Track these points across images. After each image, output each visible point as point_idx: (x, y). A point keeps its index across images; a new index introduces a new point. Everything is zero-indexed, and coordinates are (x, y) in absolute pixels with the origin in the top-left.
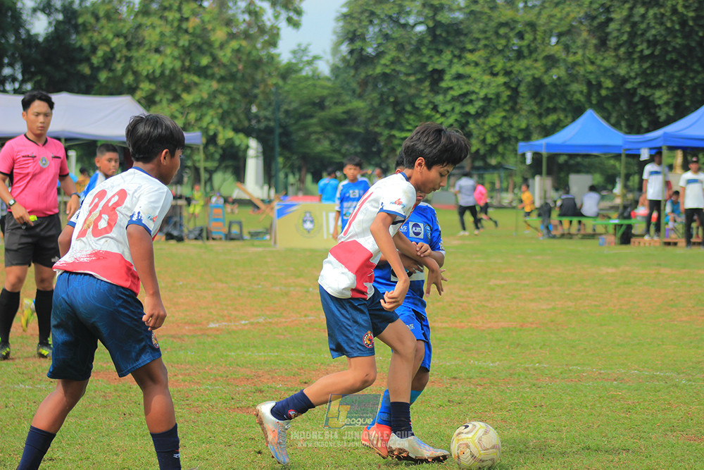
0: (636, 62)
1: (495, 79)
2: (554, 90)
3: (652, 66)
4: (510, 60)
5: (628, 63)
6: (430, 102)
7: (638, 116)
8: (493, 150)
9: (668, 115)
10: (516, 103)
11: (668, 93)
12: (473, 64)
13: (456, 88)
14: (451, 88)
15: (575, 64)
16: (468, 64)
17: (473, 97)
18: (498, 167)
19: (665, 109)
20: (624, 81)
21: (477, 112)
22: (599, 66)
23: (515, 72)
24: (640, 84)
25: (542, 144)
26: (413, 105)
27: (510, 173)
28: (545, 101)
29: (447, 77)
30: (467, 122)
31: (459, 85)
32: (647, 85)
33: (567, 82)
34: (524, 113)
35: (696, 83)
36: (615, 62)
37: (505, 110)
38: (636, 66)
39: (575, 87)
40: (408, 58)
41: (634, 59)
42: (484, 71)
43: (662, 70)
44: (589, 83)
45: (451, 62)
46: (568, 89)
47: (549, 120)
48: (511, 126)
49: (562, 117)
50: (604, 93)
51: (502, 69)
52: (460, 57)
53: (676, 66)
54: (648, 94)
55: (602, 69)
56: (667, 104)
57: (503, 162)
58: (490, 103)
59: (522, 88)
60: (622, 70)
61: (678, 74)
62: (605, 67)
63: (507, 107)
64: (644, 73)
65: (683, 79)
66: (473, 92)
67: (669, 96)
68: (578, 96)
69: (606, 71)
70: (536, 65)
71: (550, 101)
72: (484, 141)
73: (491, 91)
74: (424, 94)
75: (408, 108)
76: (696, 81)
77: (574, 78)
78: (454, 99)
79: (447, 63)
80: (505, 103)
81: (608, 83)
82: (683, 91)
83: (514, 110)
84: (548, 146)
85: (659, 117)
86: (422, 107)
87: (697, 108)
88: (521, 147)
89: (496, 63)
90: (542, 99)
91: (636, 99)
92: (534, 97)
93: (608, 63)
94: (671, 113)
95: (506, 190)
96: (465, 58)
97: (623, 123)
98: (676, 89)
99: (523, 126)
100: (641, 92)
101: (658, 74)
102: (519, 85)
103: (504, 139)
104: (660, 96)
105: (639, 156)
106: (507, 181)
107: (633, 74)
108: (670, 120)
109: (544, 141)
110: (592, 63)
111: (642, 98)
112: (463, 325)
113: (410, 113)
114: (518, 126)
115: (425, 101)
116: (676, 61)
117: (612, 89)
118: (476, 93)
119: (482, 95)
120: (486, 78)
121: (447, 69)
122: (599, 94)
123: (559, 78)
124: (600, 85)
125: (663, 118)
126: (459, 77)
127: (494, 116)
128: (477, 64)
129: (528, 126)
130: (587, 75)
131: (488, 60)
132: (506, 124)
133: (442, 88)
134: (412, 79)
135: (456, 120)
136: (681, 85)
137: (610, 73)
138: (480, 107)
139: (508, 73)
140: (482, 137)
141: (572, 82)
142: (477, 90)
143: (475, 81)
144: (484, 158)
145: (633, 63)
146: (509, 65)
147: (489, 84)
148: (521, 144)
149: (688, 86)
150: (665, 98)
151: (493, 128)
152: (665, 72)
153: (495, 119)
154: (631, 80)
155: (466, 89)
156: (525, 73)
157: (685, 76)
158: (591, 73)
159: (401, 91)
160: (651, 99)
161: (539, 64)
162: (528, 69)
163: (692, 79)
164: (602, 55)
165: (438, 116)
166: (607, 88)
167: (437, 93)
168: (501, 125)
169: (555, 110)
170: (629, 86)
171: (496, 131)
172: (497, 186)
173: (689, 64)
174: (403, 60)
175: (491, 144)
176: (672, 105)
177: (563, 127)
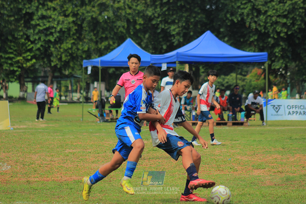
0: (158, 7)
1: (68, 19)
2: (105, 26)
3: (169, 9)
4: (76, 6)
5: (153, 8)
6: (24, 34)
7: (160, 42)
8: (66, 65)
9: (179, 41)
10: (81, 34)
11: (179, 27)
12: (52, 9)
13: (41, 24)
14: (39, 25)
15: (119, 8)
16: (49, 9)
17: (53, 31)
18: (71, 76)
19: (177, 37)
20: (151, 19)
21: (55, 40)
22: (135, 10)
23: (81, 14)
24: (161, 21)
25: (98, 60)
26: (13, 36)
27: (78, 80)
28: (100, 33)
29: (35, 17)
30: (49, 47)
31: (43, 23)
32: (166, 22)
33: (114, 20)
34: (86, 41)
35: (197, 20)
36: (145, 7)
37: (73, 39)
38: (158, 10)
39: (119, 23)
40: (9, 5)
41: (157, 5)
42: (60, 13)
43: (175, 12)
44: (128, 21)
45: (38, 8)
46: (115, 25)
47: (102, 45)
48: (78, 49)
49: (111, 43)
50: (138, 27)
51: (71, 12)
52: (43, 5)
53: (184, 9)
54: (166, 28)
55: (137, 12)
56: (178, 34)
57: (73, 73)
58: (63, 35)
59: (85, 25)
60: (149, 13)
61: (185, 15)
62: (138, 10)
63: (75, 37)
64: (164, 14)
65: (189, 18)
66: (53, 27)
67: (180, 29)
68: (121, 29)
69: (139, 12)
70: (93, 9)
71: (103, 33)
72: (60, 59)
73: (64, 27)
74: (20, 29)
75: (10, 38)
76: (197, 19)
77: (118, 17)
78: (40, 32)
79: (35, 8)
80: (74, 34)
81: (141, 21)
82: (189, 26)
83: (80, 39)
84: (102, 62)
85: (174, 43)
86: (19, 37)
87: (198, 37)
88: (85, 63)
89: (67, 8)
90: (98, 32)
91: (159, 31)
92: (93, 31)
93: (140, 8)
94: (181, 40)
95: (76, 91)
96: (47, 5)
97: (151, 47)
98: (184, 24)
99: (86, 49)
100: (162, 26)
101: (173, 15)
102: (83, 22)
103: (74, 58)
104: (174, 29)
105: (161, 68)
106: (76, 85)
107: (156, 15)
108: (180, 45)
109: (99, 59)
110: (130, 8)
111: (163, 29)
112: (48, 179)
113: (11, 41)
114: (83, 49)
115: (21, 33)
116: (184, 6)
117: (144, 24)
118: (55, 28)
119: (58, 29)
120: (61, 18)
121: (36, 12)
122: (135, 28)
123: (108, 18)
124: (135, 22)
125: (176, 43)
126: (43, 17)
127: (67, 43)
128: (55, 9)
129: (89, 49)
130: (127, 15)
131: (62, 7)
132: (74, 47)
133: (32, 25)
134: (12, 19)
135: (42, 46)
136: (187, 22)
137: (141, 14)
138: (57, 37)
139: (75, 15)
140: (59, 57)
141: (118, 20)
142: (55, 26)
143: (54, 20)
144: (60, 70)
145: (156, 7)
146: (76, 9)
147: (63, 22)
148: (85, 61)
149: (192, 22)
150: (177, 30)
151: (66, 51)
152: (177, 13)
153: (67, 45)
154: (156, 19)
155: (48, 25)
156: (86, 15)
157: (190, 16)
158: (129, 14)
159: (5, 27)
160: (168, 31)
161: (95, 9)
162: (88, 12)
163: (195, 18)
164: (136, 3)
165: (29, 43)
166: (140, 24)
167: (29, 28)
168: (71, 48)
169: (106, 39)
170: (154, 22)
171: (68, 52)
172: (70, 88)
173: (192, 8)
174: (6, 6)
175: (65, 61)
176: (182, 35)
177: (112, 50)
